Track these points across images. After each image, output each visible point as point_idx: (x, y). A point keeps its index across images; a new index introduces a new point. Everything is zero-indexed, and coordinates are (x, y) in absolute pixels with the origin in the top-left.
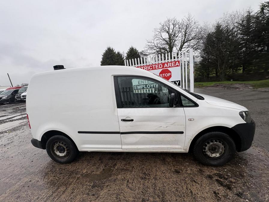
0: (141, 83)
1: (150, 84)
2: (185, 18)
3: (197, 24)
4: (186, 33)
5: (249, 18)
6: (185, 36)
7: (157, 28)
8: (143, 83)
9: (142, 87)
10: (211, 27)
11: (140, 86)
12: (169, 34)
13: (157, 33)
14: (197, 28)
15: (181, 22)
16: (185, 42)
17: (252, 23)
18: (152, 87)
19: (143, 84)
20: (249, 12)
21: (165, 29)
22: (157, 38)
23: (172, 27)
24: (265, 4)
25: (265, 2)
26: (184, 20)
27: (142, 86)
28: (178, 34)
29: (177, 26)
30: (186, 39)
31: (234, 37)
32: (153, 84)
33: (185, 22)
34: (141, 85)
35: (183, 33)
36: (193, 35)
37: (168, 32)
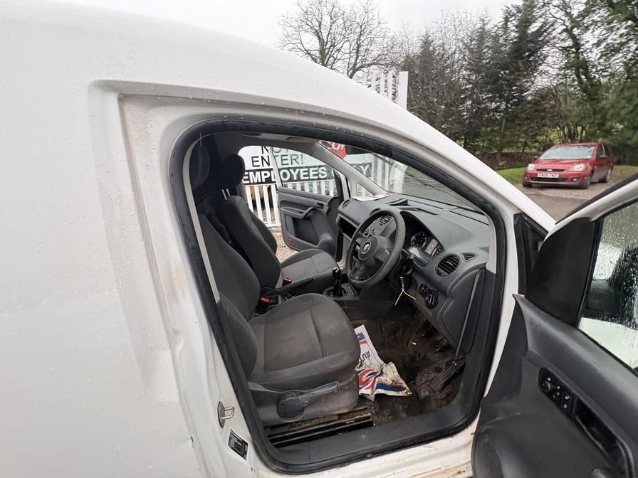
0: (260, 163)
1: (288, 169)
2: (357, 4)
3: (383, 26)
4: (359, 46)
5: (482, 35)
6: (358, 52)
7: (290, 17)
8: (268, 164)
9: (264, 177)
10: (415, 39)
11: (258, 173)
12: (319, 37)
13: (290, 31)
14: (384, 37)
15: (348, 12)
16: (358, 69)
17: (487, 46)
18: (295, 178)
19: (266, 166)
20: (483, 21)
21: (310, 24)
22: (291, 46)
23: (326, 20)
24: (511, 8)
25: (512, 6)
26: (355, 9)
27: (266, 174)
28: (341, 45)
29: (341, 21)
30: (358, 61)
31: (453, 72)
32: (297, 170)
33: (358, 14)
34: (260, 170)
35: (353, 44)
36: (375, 53)
37: (318, 34)
